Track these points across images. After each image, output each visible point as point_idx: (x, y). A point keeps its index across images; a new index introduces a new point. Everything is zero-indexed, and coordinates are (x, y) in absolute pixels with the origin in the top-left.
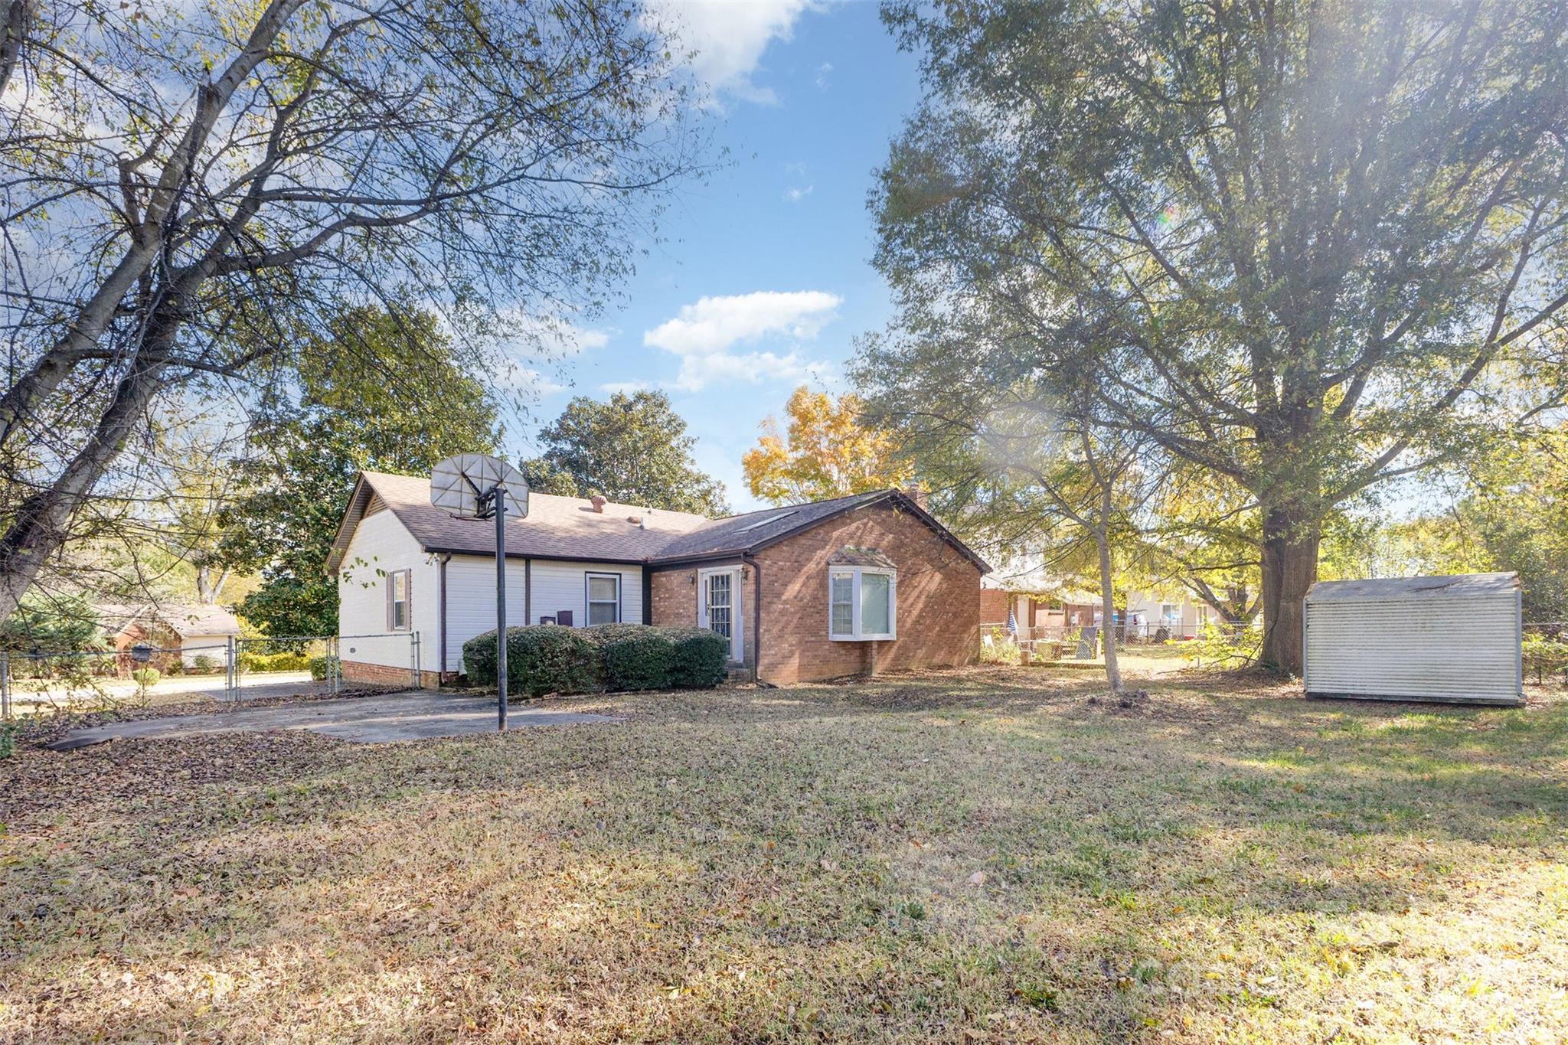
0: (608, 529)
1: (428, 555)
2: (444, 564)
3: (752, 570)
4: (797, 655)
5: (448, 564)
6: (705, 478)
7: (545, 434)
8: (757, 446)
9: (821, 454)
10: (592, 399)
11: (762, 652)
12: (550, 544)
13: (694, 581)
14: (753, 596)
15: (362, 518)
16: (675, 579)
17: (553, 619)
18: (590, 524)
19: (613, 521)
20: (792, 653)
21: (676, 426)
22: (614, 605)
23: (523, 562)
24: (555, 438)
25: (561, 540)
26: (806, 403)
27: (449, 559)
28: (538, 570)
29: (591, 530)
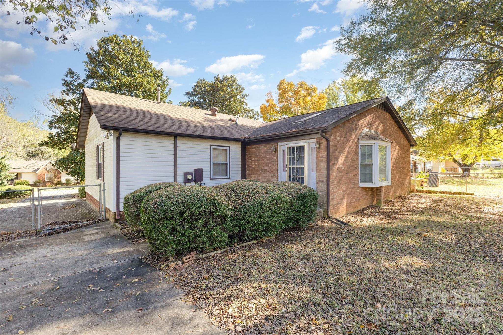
0: (221, 123)
1: (106, 132)
2: (118, 139)
3: (324, 142)
4: (346, 198)
5: (121, 138)
6: (252, 110)
7: (188, 94)
8: (265, 102)
9: (291, 104)
10: (206, 80)
11: (331, 197)
12: (190, 128)
13: (276, 150)
14: (325, 160)
15: (90, 117)
16: (263, 149)
17: (191, 174)
18: (210, 121)
19: (222, 120)
20: (343, 196)
21: (240, 89)
22: (226, 164)
23: (173, 139)
24: (192, 95)
25: (196, 126)
26: (285, 86)
27: (120, 134)
28: (181, 143)
29: (212, 123)
